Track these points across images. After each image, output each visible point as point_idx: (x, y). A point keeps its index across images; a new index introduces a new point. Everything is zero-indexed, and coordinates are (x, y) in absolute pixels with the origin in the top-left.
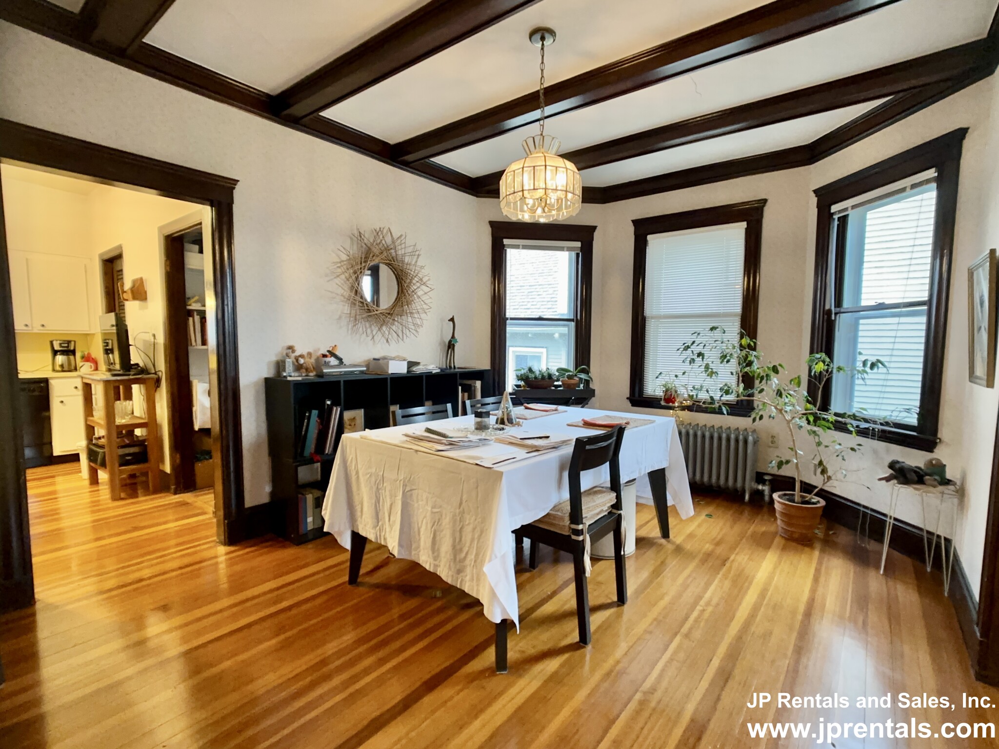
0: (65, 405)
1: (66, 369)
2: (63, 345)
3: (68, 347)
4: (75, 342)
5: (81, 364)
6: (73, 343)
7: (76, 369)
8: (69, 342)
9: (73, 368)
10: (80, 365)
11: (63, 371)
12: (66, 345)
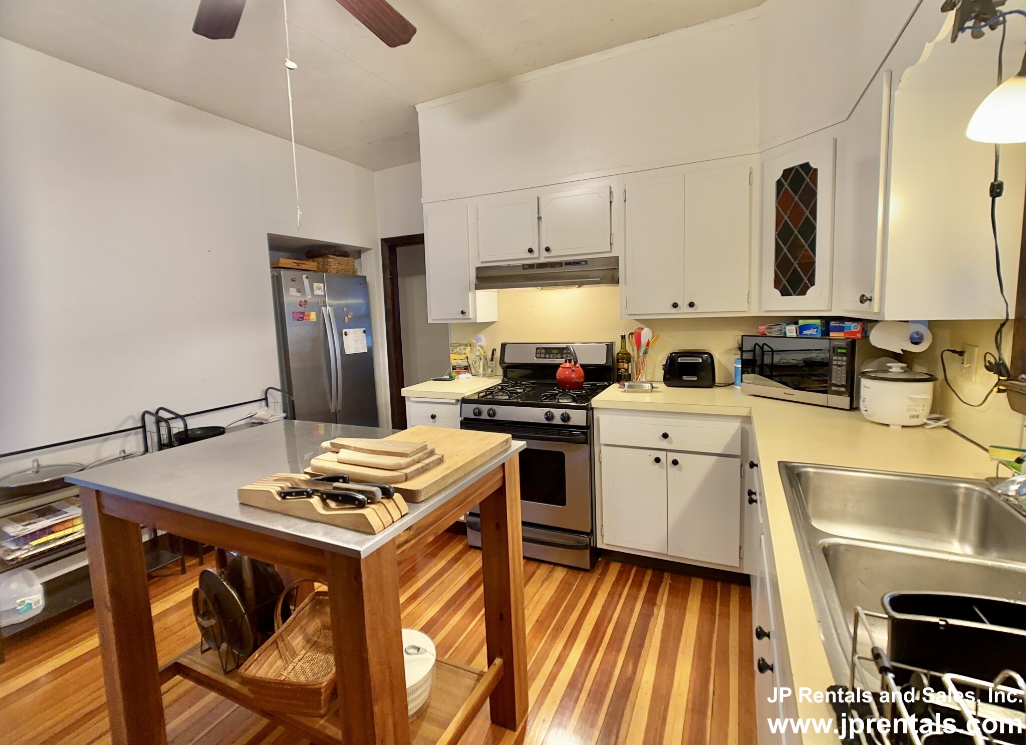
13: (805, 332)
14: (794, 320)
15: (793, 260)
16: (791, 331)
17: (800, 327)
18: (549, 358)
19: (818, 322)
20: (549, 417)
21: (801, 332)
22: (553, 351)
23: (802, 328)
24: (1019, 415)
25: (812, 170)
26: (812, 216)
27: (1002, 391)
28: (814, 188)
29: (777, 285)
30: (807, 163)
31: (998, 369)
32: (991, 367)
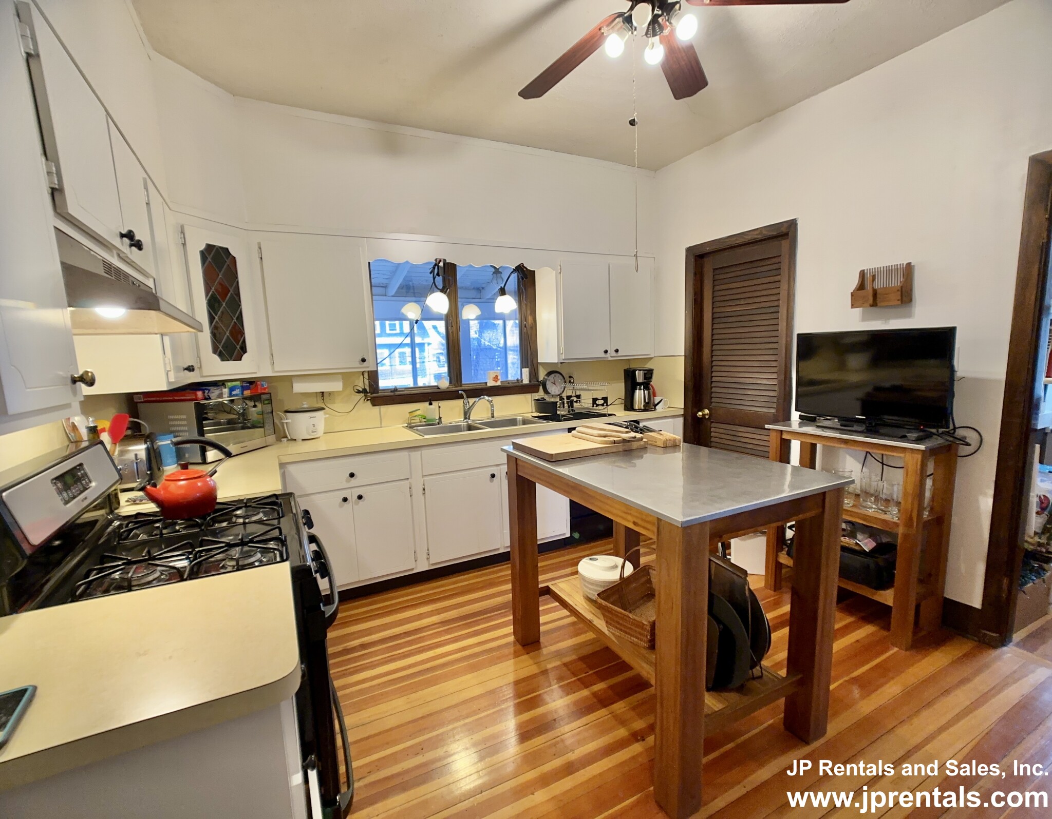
5: (657, 399)
10: (656, 402)
13: (233, 393)
15: (225, 330)
16: (225, 394)
17: (231, 388)
18: (74, 496)
19: (238, 384)
21: (230, 393)
22: (68, 480)
23: (233, 389)
24: (377, 407)
25: (231, 256)
26: (236, 295)
27: (368, 400)
28: (234, 272)
29: (215, 351)
30: (227, 249)
31: (364, 391)
32: (359, 392)
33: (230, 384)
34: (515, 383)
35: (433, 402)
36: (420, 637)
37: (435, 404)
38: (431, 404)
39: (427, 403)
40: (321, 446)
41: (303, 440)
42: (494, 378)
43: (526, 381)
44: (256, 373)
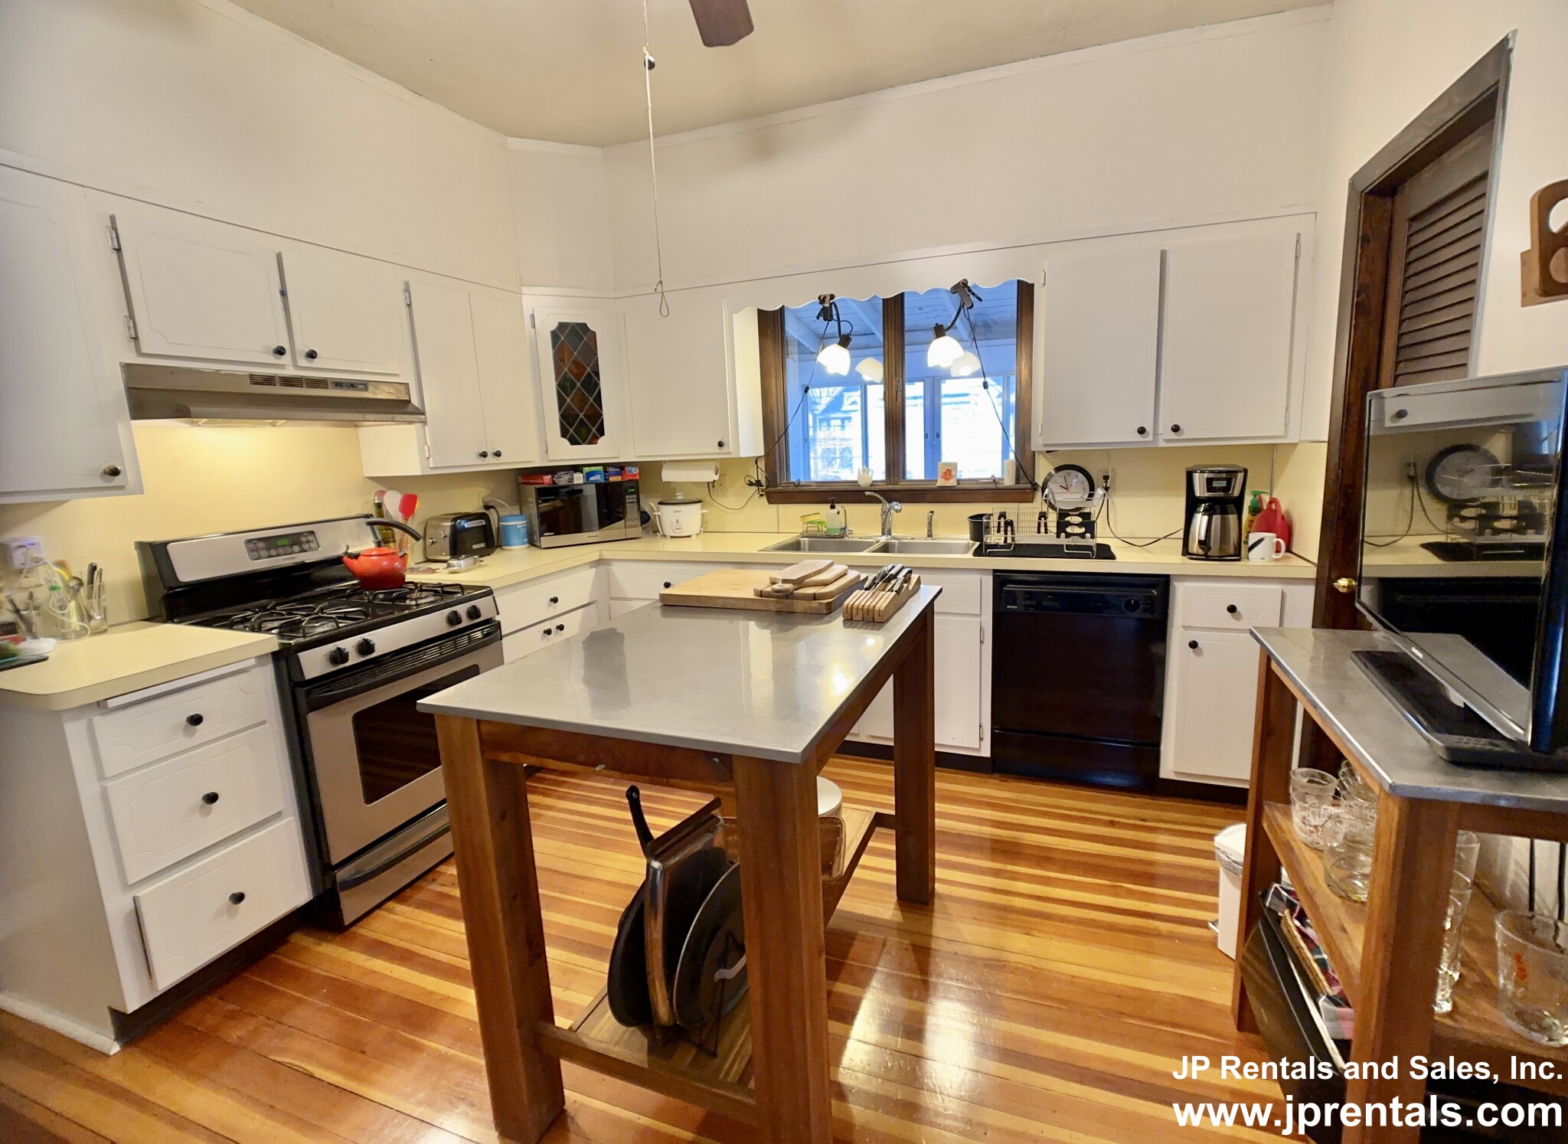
0: (1200, 654)
1: (1214, 551)
2: (1215, 484)
3: (1227, 489)
4: (1246, 471)
5: (1254, 537)
6: (1240, 476)
7: (1237, 556)
8: (1230, 475)
9: (1232, 550)
10: (1251, 542)
11: (1207, 558)
12: (1224, 484)
13: (592, 479)
14: (577, 468)
15: (578, 412)
16: (579, 479)
17: (587, 474)
18: (278, 555)
19: (601, 468)
20: (454, 619)
21: (588, 479)
22: (280, 542)
23: (589, 475)
24: (775, 505)
25: (589, 333)
26: (594, 372)
27: (761, 495)
28: (593, 348)
29: (564, 434)
30: (585, 324)
31: (758, 483)
32: (751, 484)
33: (586, 470)
34: (988, 483)
35: (837, 505)
36: (663, 798)
37: (838, 507)
38: (833, 507)
39: (828, 506)
40: (693, 546)
41: (672, 537)
42: (945, 473)
43: (1009, 481)
44: (618, 458)
